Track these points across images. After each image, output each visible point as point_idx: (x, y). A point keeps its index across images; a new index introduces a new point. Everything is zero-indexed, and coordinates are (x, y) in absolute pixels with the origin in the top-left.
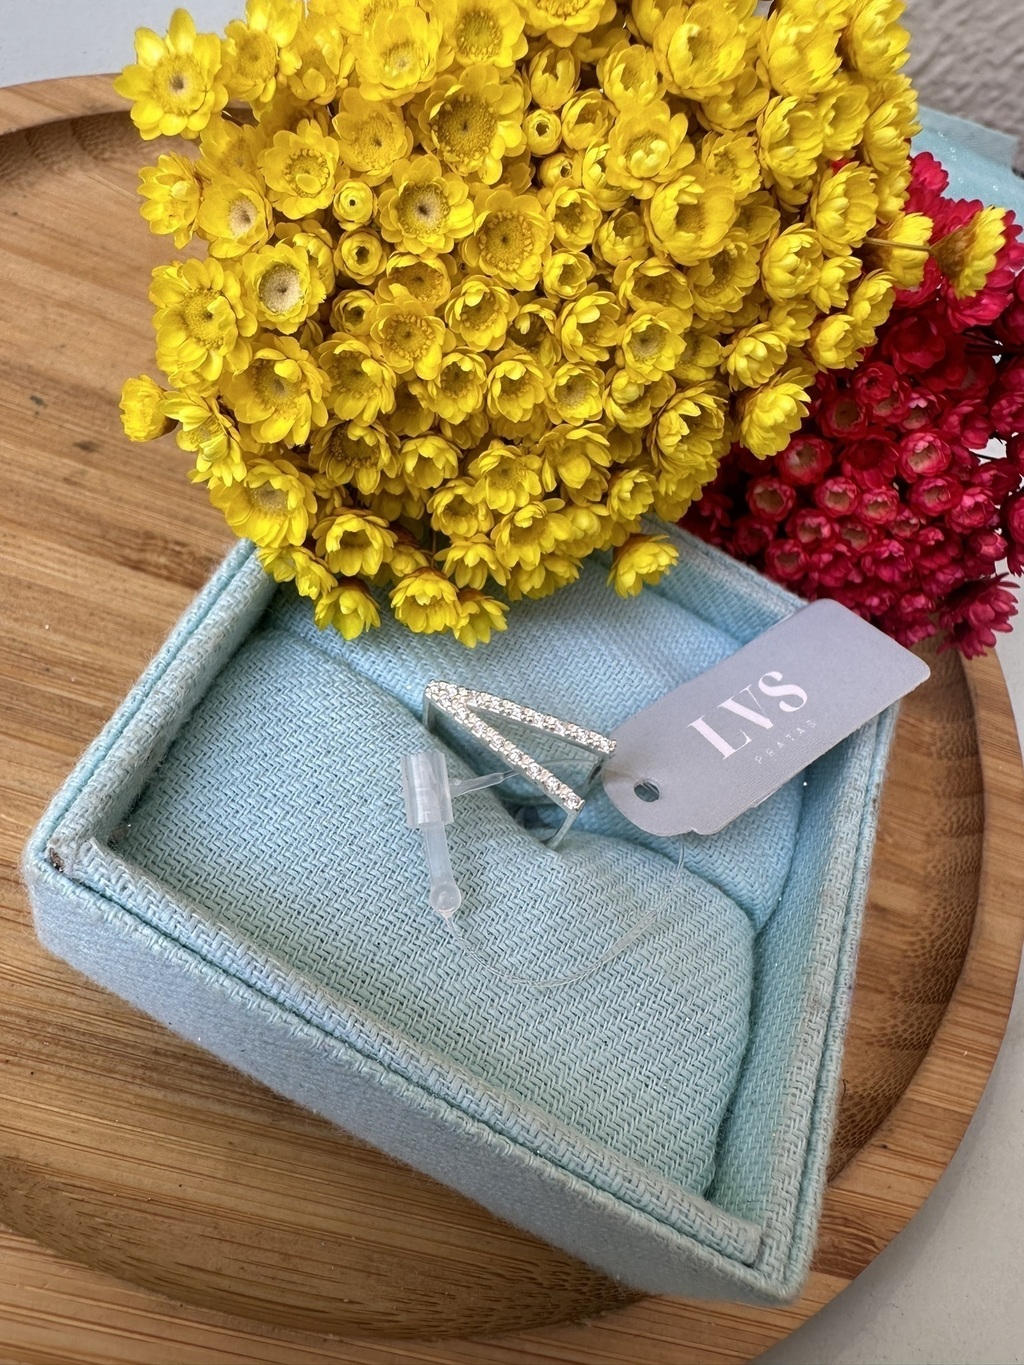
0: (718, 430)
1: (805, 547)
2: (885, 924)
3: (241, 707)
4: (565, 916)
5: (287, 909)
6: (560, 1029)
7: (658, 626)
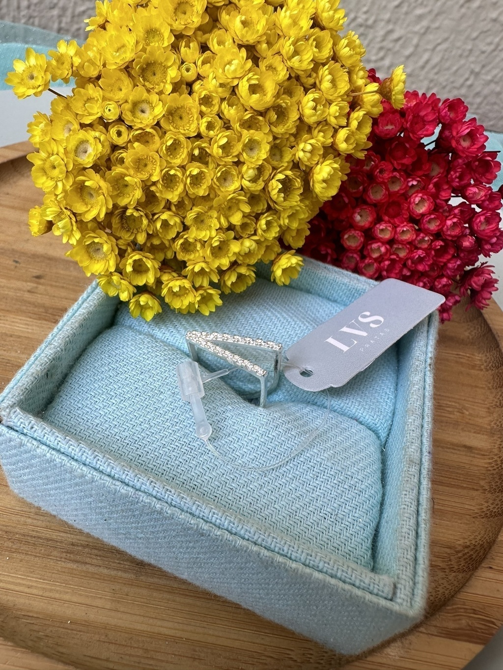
0: (299, 188)
1: (376, 260)
2: (473, 455)
3: (98, 356)
4: (270, 436)
5: (122, 443)
6: (272, 492)
7: (308, 305)
